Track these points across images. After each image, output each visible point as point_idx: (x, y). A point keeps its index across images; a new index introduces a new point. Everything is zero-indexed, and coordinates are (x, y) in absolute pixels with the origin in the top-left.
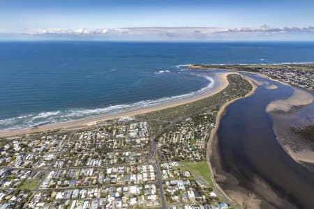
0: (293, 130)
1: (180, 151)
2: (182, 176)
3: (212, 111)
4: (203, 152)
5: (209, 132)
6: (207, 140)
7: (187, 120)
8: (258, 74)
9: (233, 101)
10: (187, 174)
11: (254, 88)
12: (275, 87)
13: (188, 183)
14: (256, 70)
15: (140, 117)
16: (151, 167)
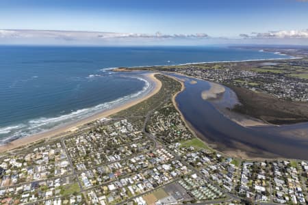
0: (228, 109)
1: (173, 135)
2: (190, 150)
3: (168, 104)
4: (188, 132)
5: (180, 118)
6: (183, 124)
7: (156, 112)
8: (176, 73)
9: (175, 95)
10: (192, 148)
11: (182, 84)
12: (195, 82)
13: (198, 153)
14: (172, 70)
15: (115, 117)
16: (162, 150)
